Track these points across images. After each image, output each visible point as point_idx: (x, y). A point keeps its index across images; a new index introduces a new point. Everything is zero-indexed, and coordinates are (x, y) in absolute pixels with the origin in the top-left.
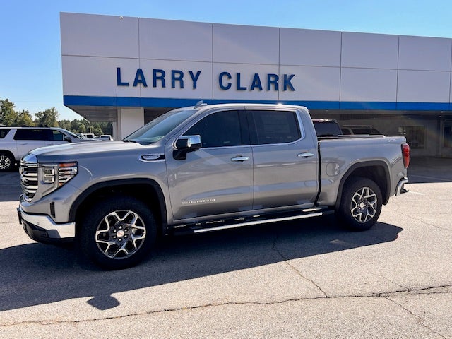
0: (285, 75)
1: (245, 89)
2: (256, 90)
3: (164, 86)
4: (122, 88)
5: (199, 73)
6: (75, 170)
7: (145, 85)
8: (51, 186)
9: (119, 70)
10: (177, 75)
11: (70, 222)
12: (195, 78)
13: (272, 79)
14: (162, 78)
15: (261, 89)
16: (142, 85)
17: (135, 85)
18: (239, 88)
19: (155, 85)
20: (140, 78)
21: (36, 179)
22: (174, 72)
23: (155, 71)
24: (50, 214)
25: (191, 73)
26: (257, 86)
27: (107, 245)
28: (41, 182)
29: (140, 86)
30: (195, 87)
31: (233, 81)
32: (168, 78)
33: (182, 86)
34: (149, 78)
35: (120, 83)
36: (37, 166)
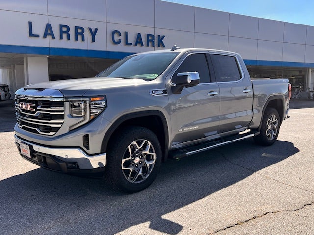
0: (159, 36)
1: (131, 44)
2: (139, 45)
3: (69, 38)
4: (33, 39)
5: (96, 30)
6: (103, 104)
7: (54, 37)
8: (82, 119)
9: (30, 23)
10: (79, 31)
11: (102, 153)
12: (93, 33)
13: (150, 38)
14: (67, 32)
15: (142, 45)
16: (50, 37)
17: (45, 36)
18: (127, 43)
19: (61, 38)
20: (48, 31)
21: (63, 113)
22: (76, 28)
23: (61, 26)
24: (82, 146)
25: (90, 29)
26: (139, 43)
27: (129, 171)
28: (68, 115)
29: (49, 38)
30: (93, 40)
31: (122, 38)
32: (72, 33)
33: (83, 39)
34: (56, 32)
35: (31, 35)
36: (62, 100)
